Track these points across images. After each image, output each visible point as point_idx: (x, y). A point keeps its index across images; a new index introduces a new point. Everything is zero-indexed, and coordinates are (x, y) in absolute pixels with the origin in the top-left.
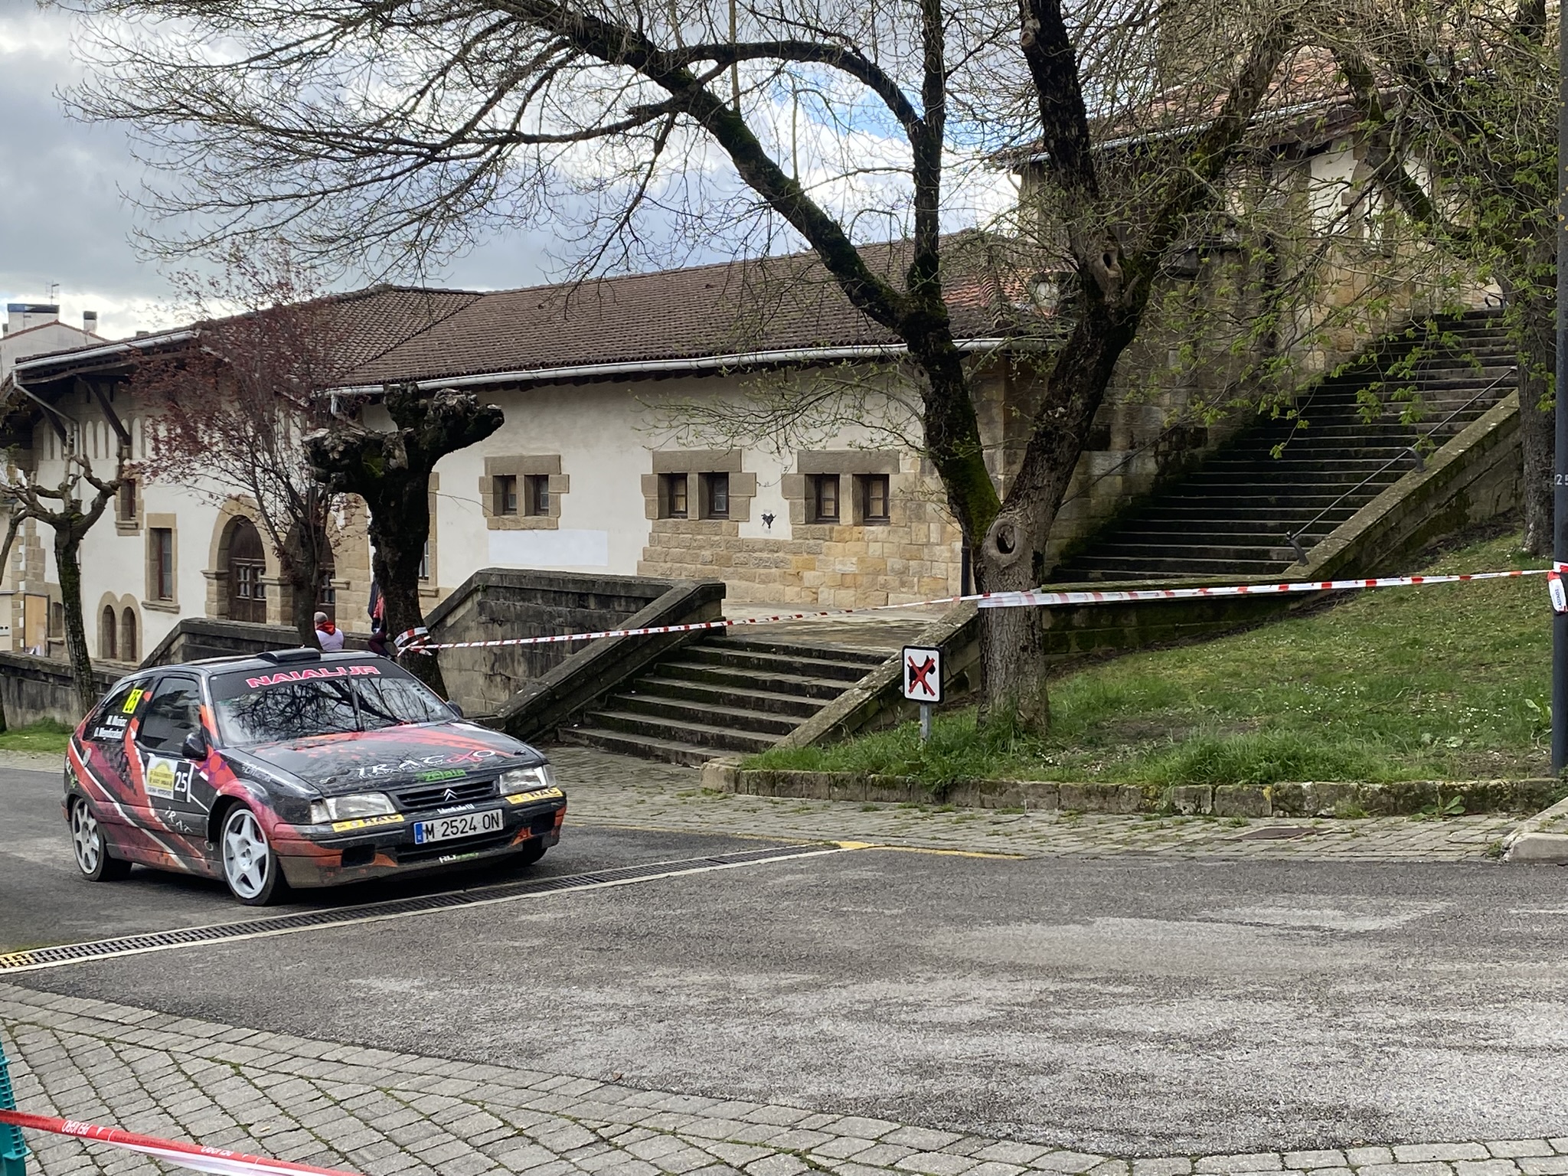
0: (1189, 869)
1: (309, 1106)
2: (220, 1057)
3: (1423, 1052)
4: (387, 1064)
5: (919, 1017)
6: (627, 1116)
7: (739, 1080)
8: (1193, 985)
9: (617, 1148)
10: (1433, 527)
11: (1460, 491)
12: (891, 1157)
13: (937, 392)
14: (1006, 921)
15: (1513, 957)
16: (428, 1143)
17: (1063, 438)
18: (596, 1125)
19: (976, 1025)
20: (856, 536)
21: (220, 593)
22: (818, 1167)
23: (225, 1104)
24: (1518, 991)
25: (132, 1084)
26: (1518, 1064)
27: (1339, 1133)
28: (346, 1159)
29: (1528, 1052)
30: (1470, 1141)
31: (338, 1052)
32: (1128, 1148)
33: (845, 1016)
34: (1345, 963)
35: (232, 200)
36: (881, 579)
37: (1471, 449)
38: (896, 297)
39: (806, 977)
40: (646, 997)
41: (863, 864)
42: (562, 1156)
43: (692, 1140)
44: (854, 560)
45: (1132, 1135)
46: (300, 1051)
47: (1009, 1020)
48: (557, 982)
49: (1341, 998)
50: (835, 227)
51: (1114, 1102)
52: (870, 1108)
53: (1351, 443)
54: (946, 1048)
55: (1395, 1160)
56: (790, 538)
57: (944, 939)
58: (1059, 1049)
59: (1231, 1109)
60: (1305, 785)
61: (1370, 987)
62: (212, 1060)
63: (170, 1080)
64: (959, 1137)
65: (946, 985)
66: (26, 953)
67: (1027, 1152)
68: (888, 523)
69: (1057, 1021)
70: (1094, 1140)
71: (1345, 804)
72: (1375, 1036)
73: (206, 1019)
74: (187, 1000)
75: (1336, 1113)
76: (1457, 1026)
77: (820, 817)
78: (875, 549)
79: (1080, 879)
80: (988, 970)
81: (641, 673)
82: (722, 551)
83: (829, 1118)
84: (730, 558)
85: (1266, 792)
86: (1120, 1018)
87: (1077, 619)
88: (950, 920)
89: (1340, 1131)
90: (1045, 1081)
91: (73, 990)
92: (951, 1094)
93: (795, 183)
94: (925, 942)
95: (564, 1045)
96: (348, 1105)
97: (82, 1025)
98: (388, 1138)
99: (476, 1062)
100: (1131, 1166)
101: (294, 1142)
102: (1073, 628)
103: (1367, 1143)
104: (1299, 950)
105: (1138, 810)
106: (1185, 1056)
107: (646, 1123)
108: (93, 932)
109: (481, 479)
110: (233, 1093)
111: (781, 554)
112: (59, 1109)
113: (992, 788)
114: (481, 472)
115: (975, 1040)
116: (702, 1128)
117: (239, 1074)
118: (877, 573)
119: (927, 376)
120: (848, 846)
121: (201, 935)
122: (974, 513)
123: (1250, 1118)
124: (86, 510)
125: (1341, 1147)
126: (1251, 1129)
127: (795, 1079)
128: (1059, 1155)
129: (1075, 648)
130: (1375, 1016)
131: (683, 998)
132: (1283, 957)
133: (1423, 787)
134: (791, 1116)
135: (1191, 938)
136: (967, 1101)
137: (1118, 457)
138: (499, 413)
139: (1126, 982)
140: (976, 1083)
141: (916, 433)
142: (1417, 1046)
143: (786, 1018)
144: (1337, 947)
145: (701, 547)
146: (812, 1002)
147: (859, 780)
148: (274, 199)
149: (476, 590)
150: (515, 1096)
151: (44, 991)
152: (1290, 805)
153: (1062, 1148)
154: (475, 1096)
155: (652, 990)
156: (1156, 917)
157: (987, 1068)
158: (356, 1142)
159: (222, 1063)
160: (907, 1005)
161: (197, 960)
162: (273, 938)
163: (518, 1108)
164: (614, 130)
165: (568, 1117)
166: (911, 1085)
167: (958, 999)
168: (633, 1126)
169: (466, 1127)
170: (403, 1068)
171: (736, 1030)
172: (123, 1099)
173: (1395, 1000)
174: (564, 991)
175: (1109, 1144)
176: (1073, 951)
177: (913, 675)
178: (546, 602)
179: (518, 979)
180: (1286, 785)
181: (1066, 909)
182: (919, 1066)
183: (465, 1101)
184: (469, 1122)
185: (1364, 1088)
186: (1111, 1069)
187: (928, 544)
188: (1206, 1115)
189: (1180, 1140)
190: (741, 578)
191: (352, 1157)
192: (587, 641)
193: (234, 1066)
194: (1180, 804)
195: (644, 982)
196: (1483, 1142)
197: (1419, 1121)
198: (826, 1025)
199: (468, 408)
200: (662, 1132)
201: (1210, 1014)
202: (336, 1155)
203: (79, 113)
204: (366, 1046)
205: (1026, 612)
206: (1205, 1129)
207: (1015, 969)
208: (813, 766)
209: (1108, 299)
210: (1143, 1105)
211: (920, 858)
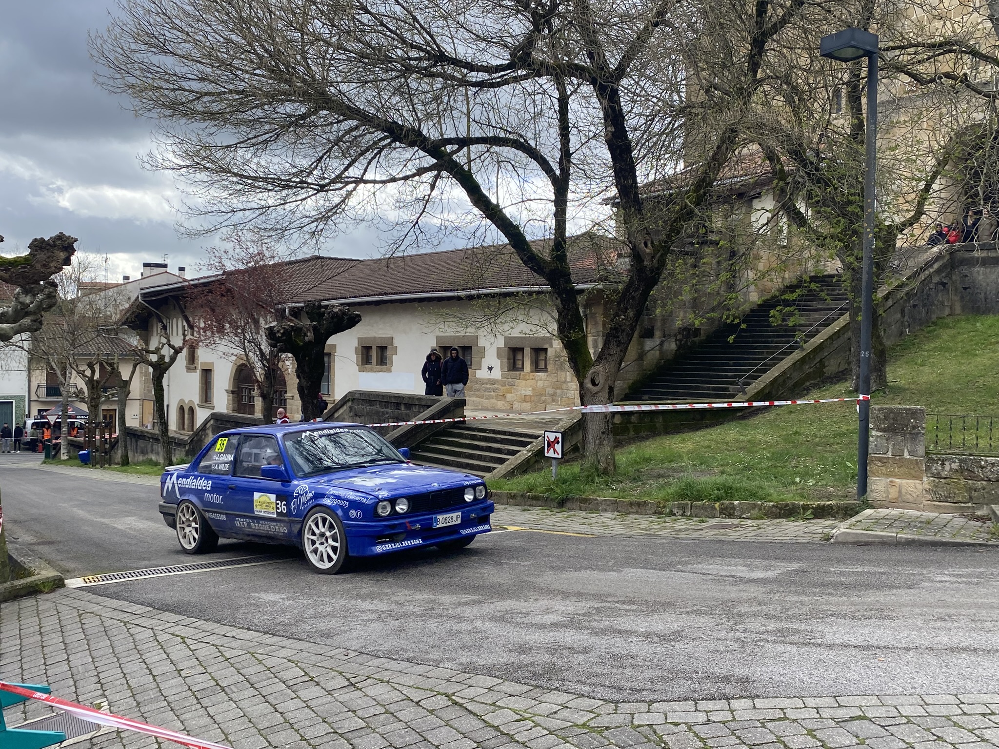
0: (675, 544)
1: (213, 661)
2: (177, 633)
3: (777, 645)
4: (256, 640)
5: (526, 620)
6: (366, 671)
7: (428, 653)
8: (667, 605)
9: (358, 689)
10: (808, 377)
11: (821, 360)
12: (495, 699)
13: (564, 307)
14: (578, 569)
15: (830, 594)
16: (265, 683)
17: (623, 331)
18: (349, 676)
19: (555, 625)
20: (531, 377)
21: (233, 400)
22: (456, 703)
23: (173, 658)
24: (829, 613)
25: (132, 646)
26: (825, 654)
27: (727, 691)
28: (224, 690)
29: (830, 646)
30: (795, 697)
31: (235, 632)
32: (617, 696)
33: (489, 619)
34: (745, 595)
35: (224, 210)
36: (543, 398)
37: (826, 340)
38: (545, 261)
39: (475, 597)
40: (393, 607)
41: (516, 538)
42: (329, 693)
43: (396, 686)
44: (530, 389)
45: (620, 689)
46: (216, 631)
47: (572, 623)
48: (352, 598)
49: (740, 615)
50: (516, 227)
51: (614, 670)
52: (489, 671)
53: (770, 337)
54: (535, 637)
55: (754, 707)
56: (500, 378)
57: (548, 578)
58: (593, 639)
59: (675, 675)
60: (736, 503)
61: (755, 609)
62: (173, 634)
63: (150, 645)
64: (531, 688)
65: (544, 603)
66: (99, 576)
67: (564, 698)
68: (547, 371)
69: (595, 624)
70: (600, 692)
71: (755, 512)
72: (754, 636)
73: (175, 613)
74: (169, 602)
75: (726, 679)
76: (797, 631)
77: (501, 513)
78: (540, 384)
79: (620, 548)
80: (565, 595)
81: (424, 441)
83: (467, 676)
85: (717, 505)
86: (625, 623)
87: (633, 419)
88: (552, 568)
89: (728, 690)
90: (581, 657)
91: (116, 596)
92: (532, 664)
93: (498, 205)
94: (539, 580)
95: (345, 632)
96: (231, 661)
97: (116, 614)
98: (247, 680)
99: (300, 640)
100: (617, 707)
101: (200, 680)
102: (631, 423)
103: (741, 697)
104: (722, 588)
105: (655, 513)
106: (655, 645)
107: (375, 676)
108: (135, 565)
109: (356, 348)
110: (178, 652)
111: (496, 386)
112: (93, 658)
113: (585, 501)
114: (355, 344)
115: (551, 634)
116: (403, 680)
117: (184, 642)
118: (541, 395)
119: (559, 301)
120: (511, 529)
121: (186, 568)
122: (580, 367)
123: (683, 681)
124: (167, 360)
125: (727, 699)
126: (682, 687)
127: (456, 653)
128: (580, 700)
129: (632, 433)
130: (755, 625)
131: (411, 607)
132: (715, 592)
133: (793, 504)
134: (447, 674)
135: (669, 580)
136: (540, 668)
137: (657, 341)
138: (359, 316)
139: (633, 603)
140: (547, 658)
141: (554, 327)
142: (775, 642)
143: (460, 619)
144: (742, 587)
146: (475, 610)
147: (522, 496)
148: (245, 210)
149: (348, 400)
150: (314, 659)
151: (102, 596)
152: (728, 512)
153: (583, 695)
154: (294, 658)
155: (397, 603)
156: (654, 569)
157: (554, 649)
158: (230, 681)
159: (177, 636)
160: (521, 613)
161: (179, 581)
162: (221, 571)
163: (314, 665)
164: (406, 178)
165: (337, 671)
166: (513, 658)
167: (548, 611)
168: (369, 677)
169: (285, 675)
170: (264, 642)
171: (433, 625)
172: (126, 654)
173: (768, 616)
174: (353, 602)
175: (608, 694)
176: (610, 586)
177: (549, 445)
178: (381, 407)
179: (333, 596)
180: (727, 502)
181: (610, 564)
182: (520, 648)
183: (289, 661)
184: (288, 672)
185: (744, 665)
186: (615, 650)
187: (565, 382)
188: (662, 678)
189: (645, 693)
190: (474, 397)
191: (226, 689)
192: (398, 426)
193: (182, 638)
194: (675, 511)
195: (394, 598)
196: (801, 697)
197: (770, 685)
198: (478, 624)
199: (344, 313)
200: (382, 681)
201: (672, 622)
202: (219, 688)
203: (148, 166)
204: (249, 629)
205: (605, 415)
206: (658, 687)
207: (580, 595)
208: (500, 488)
209: (645, 263)
210: (628, 672)
211: (544, 535)
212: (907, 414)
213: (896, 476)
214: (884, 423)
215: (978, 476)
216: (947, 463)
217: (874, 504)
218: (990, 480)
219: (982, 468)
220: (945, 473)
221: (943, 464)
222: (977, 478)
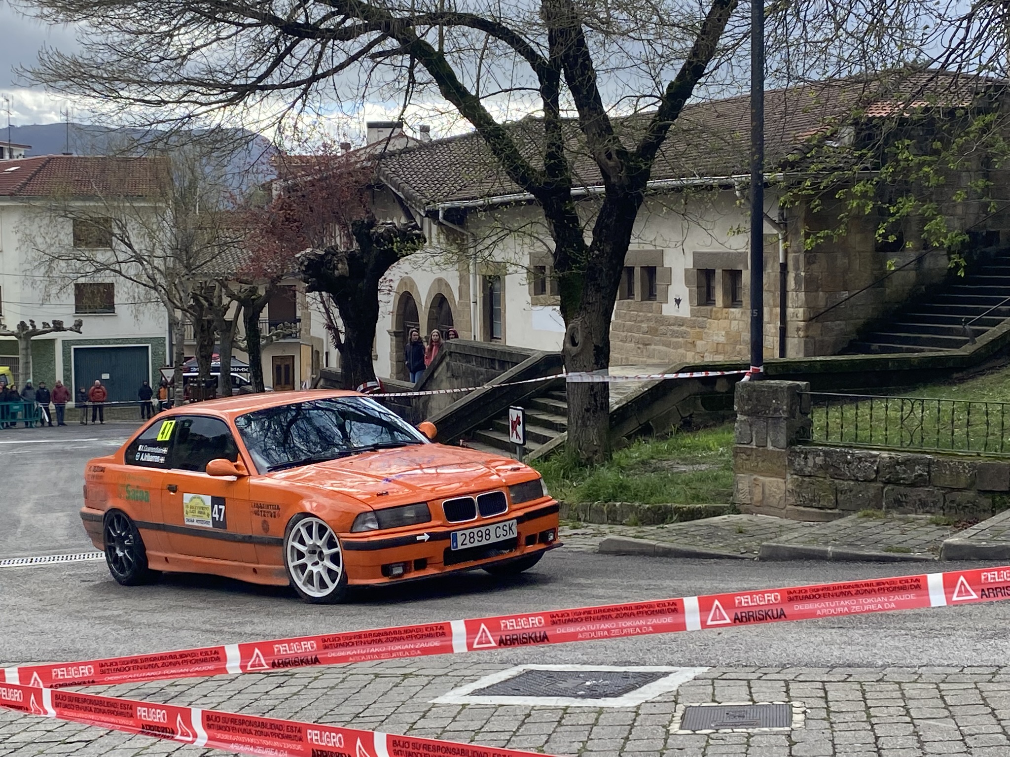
20: (724, 315)
21: (397, 346)
36: (738, 347)
38: (536, 172)
44: (723, 333)
56: (689, 316)
68: (741, 306)
78: (735, 325)
82: (652, 324)
84: (657, 330)
93: (477, 98)
109: (528, 269)
111: (684, 328)
118: (736, 343)
145: (642, 321)
177: (512, 426)
190: (663, 345)
212: (769, 392)
213: (761, 473)
214: (748, 405)
215: (845, 474)
216: (810, 457)
217: (741, 508)
218: (857, 480)
219: (849, 463)
220: (807, 470)
221: (806, 458)
222: (841, 477)
